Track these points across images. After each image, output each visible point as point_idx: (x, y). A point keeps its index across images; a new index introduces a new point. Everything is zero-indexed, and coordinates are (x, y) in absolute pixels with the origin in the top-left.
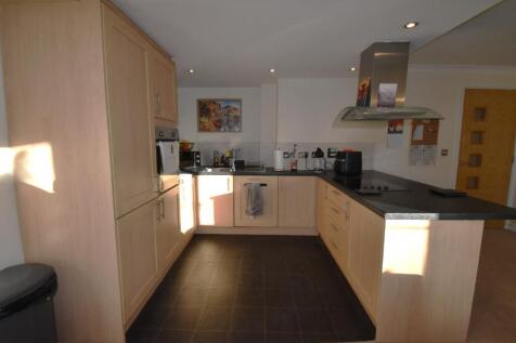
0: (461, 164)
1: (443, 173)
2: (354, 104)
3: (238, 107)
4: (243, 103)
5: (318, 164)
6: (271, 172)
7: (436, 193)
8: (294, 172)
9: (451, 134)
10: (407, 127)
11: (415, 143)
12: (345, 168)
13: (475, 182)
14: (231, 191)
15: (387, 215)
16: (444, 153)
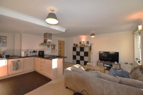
0: (59, 52)
1: (57, 54)
2: (43, 42)
3: (5, 39)
4: (7, 37)
5: (34, 54)
6: (21, 57)
7: (57, 56)
8: (27, 57)
9: (57, 48)
10: (51, 46)
11: (52, 49)
12: (41, 54)
13: (61, 54)
14: (7, 64)
15: (53, 60)
16: (56, 50)
